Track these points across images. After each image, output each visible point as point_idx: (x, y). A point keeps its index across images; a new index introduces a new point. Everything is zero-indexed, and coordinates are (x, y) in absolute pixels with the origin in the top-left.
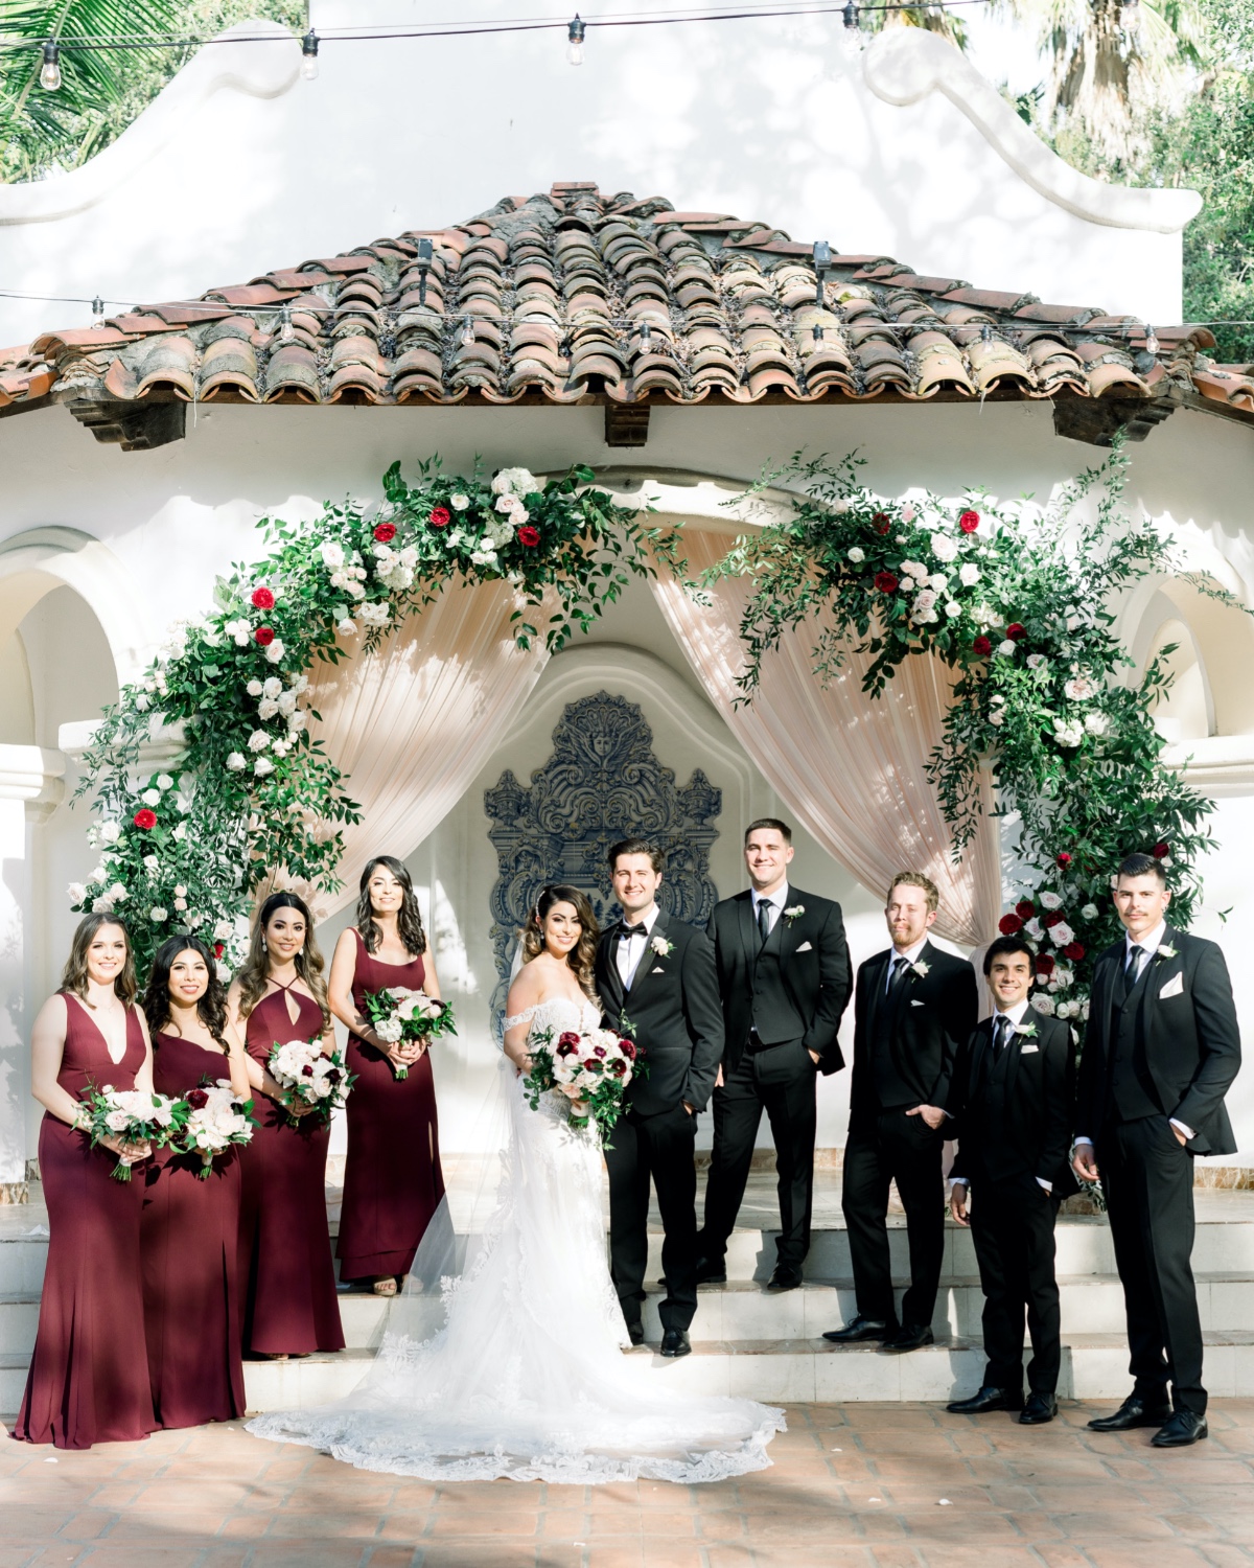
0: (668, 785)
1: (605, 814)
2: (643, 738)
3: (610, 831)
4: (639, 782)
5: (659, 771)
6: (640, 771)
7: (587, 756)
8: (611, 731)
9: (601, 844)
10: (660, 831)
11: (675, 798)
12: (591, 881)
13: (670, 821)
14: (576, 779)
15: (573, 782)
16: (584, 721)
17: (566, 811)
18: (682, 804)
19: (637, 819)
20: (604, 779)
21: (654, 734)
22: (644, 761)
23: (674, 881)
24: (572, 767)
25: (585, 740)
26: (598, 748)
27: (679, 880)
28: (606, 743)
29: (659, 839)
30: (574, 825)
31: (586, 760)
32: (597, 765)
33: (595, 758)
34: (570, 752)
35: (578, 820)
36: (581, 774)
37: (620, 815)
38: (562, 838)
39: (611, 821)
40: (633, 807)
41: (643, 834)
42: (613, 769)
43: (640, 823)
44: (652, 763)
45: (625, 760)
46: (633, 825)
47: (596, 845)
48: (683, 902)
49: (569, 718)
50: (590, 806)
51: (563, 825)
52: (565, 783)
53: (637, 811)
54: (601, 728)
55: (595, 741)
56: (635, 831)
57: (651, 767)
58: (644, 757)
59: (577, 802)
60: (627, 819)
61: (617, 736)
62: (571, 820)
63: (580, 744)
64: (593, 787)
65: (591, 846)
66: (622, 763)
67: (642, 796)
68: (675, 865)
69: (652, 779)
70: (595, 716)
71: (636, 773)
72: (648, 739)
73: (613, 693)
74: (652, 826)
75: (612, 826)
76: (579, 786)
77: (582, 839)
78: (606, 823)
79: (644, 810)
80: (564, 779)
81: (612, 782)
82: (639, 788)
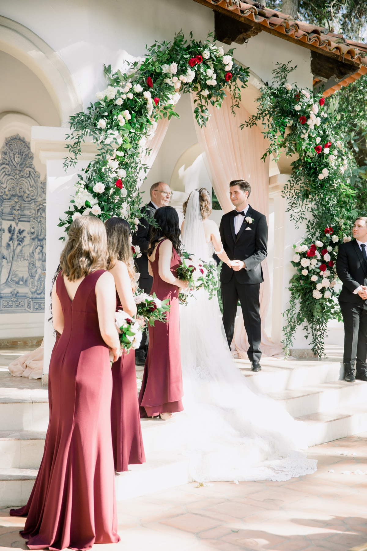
0: (38, 179)
1: (17, 189)
2: (31, 157)
3: (19, 197)
4: (29, 177)
5: (36, 172)
6: (29, 171)
7: (12, 162)
8: (21, 152)
9: (16, 202)
10: (35, 199)
11: (40, 185)
12: (12, 218)
13: (38, 195)
14: (8, 172)
15: (7, 173)
16: (12, 146)
17: (4, 186)
18: (42, 188)
19: (28, 192)
20: (18, 173)
21: (34, 156)
22: (31, 168)
23: (39, 221)
24: (7, 166)
25: (12, 155)
26: (16, 159)
27: (40, 221)
28: (19, 157)
29: (35, 202)
30: (7, 193)
31: (12, 164)
32: (15, 167)
33: (15, 164)
34: (6, 159)
35: (9, 191)
36: (10, 170)
37: (22, 190)
38: (3, 198)
39: (19, 192)
40: (27, 187)
41: (30, 199)
42: (20, 169)
43: (29, 194)
44: (33, 169)
45: (25, 166)
46: (26, 195)
47: (14, 203)
48: (41, 230)
49: (7, 144)
50: (12, 185)
51: (3, 192)
52: (4, 173)
53: (28, 189)
54: (17, 151)
55: (15, 156)
56: (27, 197)
57: (33, 170)
58: (31, 166)
59: (8, 182)
60: (24, 192)
61: (22, 155)
62: (6, 190)
63: (10, 156)
64: (14, 176)
65: (13, 203)
66: (24, 167)
67: (30, 183)
68: (39, 214)
69: (33, 176)
70: (15, 145)
71: (28, 172)
72: (32, 158)
73: (22, 136)
74: (33, 196)
75: (20, 195)
76: (9, 175)
77: (9, 199)
78: (18, 193)
79: (30, 189)
80: (4, 171)
81: (20, 175)
82: (29, 179)
